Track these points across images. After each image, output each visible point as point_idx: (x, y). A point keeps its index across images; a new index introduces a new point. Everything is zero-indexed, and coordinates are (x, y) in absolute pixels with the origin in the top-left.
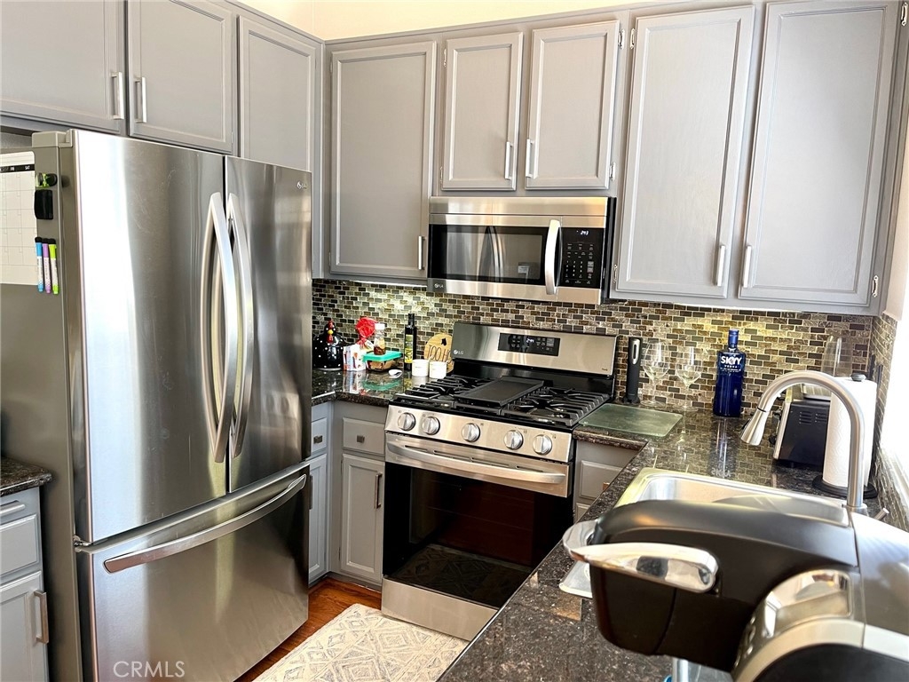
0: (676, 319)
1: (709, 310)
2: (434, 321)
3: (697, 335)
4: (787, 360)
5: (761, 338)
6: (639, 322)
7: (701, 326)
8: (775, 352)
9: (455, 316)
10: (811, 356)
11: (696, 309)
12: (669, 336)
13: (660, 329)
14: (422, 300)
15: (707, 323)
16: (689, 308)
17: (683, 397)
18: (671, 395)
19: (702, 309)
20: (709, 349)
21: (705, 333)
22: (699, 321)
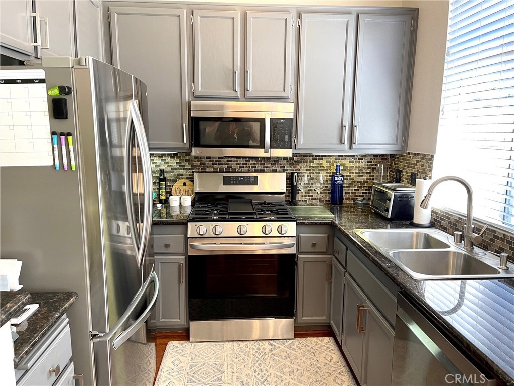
0: (310, 162)
1: (325, 156)
2: (175, 173)
3: (320, 168)
4: (359, 176)
5: (347, 167)
6: (293, 165)
7: (321, 164)
8: (353, 173)
9: (190, 169)
10: (367, 173)
11: (319, 156)
12: (307, 170)
13: (303, 167)
14: (167, 161)
15: (324, 162)
16: (316, 156)
17: (314, 199)
18: (309, 199)
19: (322, 156)
20: (325, 174)
21: (323, 167)
22: (321, 162)
